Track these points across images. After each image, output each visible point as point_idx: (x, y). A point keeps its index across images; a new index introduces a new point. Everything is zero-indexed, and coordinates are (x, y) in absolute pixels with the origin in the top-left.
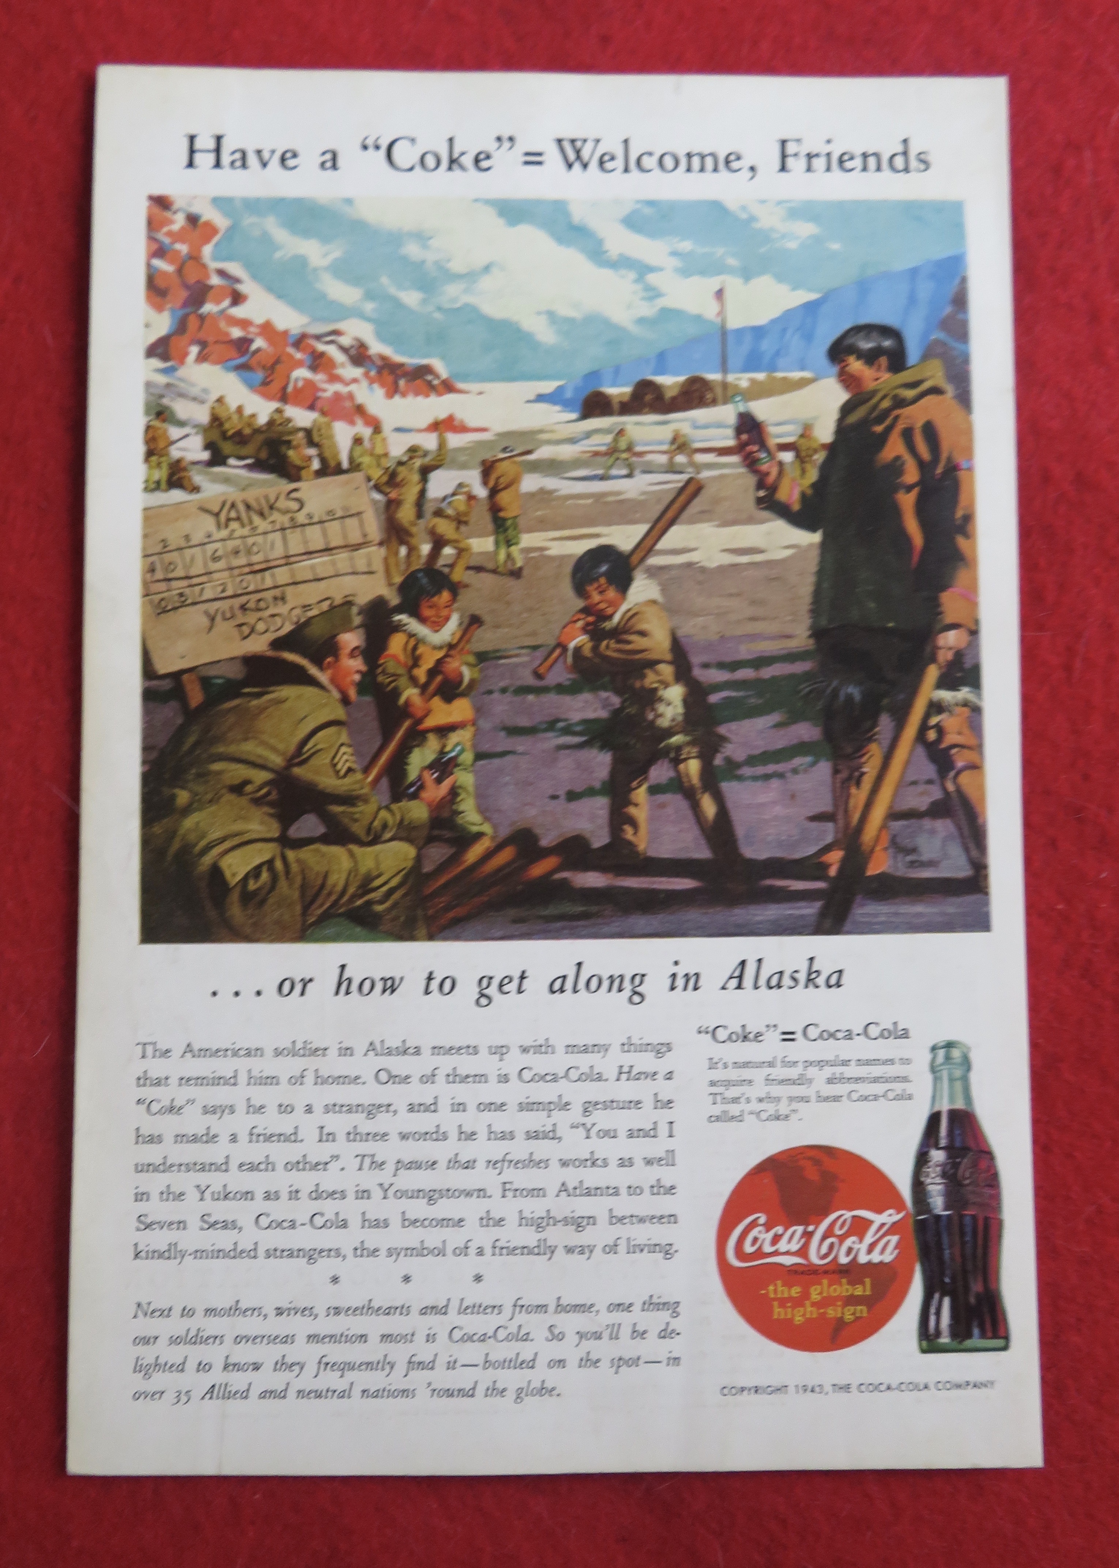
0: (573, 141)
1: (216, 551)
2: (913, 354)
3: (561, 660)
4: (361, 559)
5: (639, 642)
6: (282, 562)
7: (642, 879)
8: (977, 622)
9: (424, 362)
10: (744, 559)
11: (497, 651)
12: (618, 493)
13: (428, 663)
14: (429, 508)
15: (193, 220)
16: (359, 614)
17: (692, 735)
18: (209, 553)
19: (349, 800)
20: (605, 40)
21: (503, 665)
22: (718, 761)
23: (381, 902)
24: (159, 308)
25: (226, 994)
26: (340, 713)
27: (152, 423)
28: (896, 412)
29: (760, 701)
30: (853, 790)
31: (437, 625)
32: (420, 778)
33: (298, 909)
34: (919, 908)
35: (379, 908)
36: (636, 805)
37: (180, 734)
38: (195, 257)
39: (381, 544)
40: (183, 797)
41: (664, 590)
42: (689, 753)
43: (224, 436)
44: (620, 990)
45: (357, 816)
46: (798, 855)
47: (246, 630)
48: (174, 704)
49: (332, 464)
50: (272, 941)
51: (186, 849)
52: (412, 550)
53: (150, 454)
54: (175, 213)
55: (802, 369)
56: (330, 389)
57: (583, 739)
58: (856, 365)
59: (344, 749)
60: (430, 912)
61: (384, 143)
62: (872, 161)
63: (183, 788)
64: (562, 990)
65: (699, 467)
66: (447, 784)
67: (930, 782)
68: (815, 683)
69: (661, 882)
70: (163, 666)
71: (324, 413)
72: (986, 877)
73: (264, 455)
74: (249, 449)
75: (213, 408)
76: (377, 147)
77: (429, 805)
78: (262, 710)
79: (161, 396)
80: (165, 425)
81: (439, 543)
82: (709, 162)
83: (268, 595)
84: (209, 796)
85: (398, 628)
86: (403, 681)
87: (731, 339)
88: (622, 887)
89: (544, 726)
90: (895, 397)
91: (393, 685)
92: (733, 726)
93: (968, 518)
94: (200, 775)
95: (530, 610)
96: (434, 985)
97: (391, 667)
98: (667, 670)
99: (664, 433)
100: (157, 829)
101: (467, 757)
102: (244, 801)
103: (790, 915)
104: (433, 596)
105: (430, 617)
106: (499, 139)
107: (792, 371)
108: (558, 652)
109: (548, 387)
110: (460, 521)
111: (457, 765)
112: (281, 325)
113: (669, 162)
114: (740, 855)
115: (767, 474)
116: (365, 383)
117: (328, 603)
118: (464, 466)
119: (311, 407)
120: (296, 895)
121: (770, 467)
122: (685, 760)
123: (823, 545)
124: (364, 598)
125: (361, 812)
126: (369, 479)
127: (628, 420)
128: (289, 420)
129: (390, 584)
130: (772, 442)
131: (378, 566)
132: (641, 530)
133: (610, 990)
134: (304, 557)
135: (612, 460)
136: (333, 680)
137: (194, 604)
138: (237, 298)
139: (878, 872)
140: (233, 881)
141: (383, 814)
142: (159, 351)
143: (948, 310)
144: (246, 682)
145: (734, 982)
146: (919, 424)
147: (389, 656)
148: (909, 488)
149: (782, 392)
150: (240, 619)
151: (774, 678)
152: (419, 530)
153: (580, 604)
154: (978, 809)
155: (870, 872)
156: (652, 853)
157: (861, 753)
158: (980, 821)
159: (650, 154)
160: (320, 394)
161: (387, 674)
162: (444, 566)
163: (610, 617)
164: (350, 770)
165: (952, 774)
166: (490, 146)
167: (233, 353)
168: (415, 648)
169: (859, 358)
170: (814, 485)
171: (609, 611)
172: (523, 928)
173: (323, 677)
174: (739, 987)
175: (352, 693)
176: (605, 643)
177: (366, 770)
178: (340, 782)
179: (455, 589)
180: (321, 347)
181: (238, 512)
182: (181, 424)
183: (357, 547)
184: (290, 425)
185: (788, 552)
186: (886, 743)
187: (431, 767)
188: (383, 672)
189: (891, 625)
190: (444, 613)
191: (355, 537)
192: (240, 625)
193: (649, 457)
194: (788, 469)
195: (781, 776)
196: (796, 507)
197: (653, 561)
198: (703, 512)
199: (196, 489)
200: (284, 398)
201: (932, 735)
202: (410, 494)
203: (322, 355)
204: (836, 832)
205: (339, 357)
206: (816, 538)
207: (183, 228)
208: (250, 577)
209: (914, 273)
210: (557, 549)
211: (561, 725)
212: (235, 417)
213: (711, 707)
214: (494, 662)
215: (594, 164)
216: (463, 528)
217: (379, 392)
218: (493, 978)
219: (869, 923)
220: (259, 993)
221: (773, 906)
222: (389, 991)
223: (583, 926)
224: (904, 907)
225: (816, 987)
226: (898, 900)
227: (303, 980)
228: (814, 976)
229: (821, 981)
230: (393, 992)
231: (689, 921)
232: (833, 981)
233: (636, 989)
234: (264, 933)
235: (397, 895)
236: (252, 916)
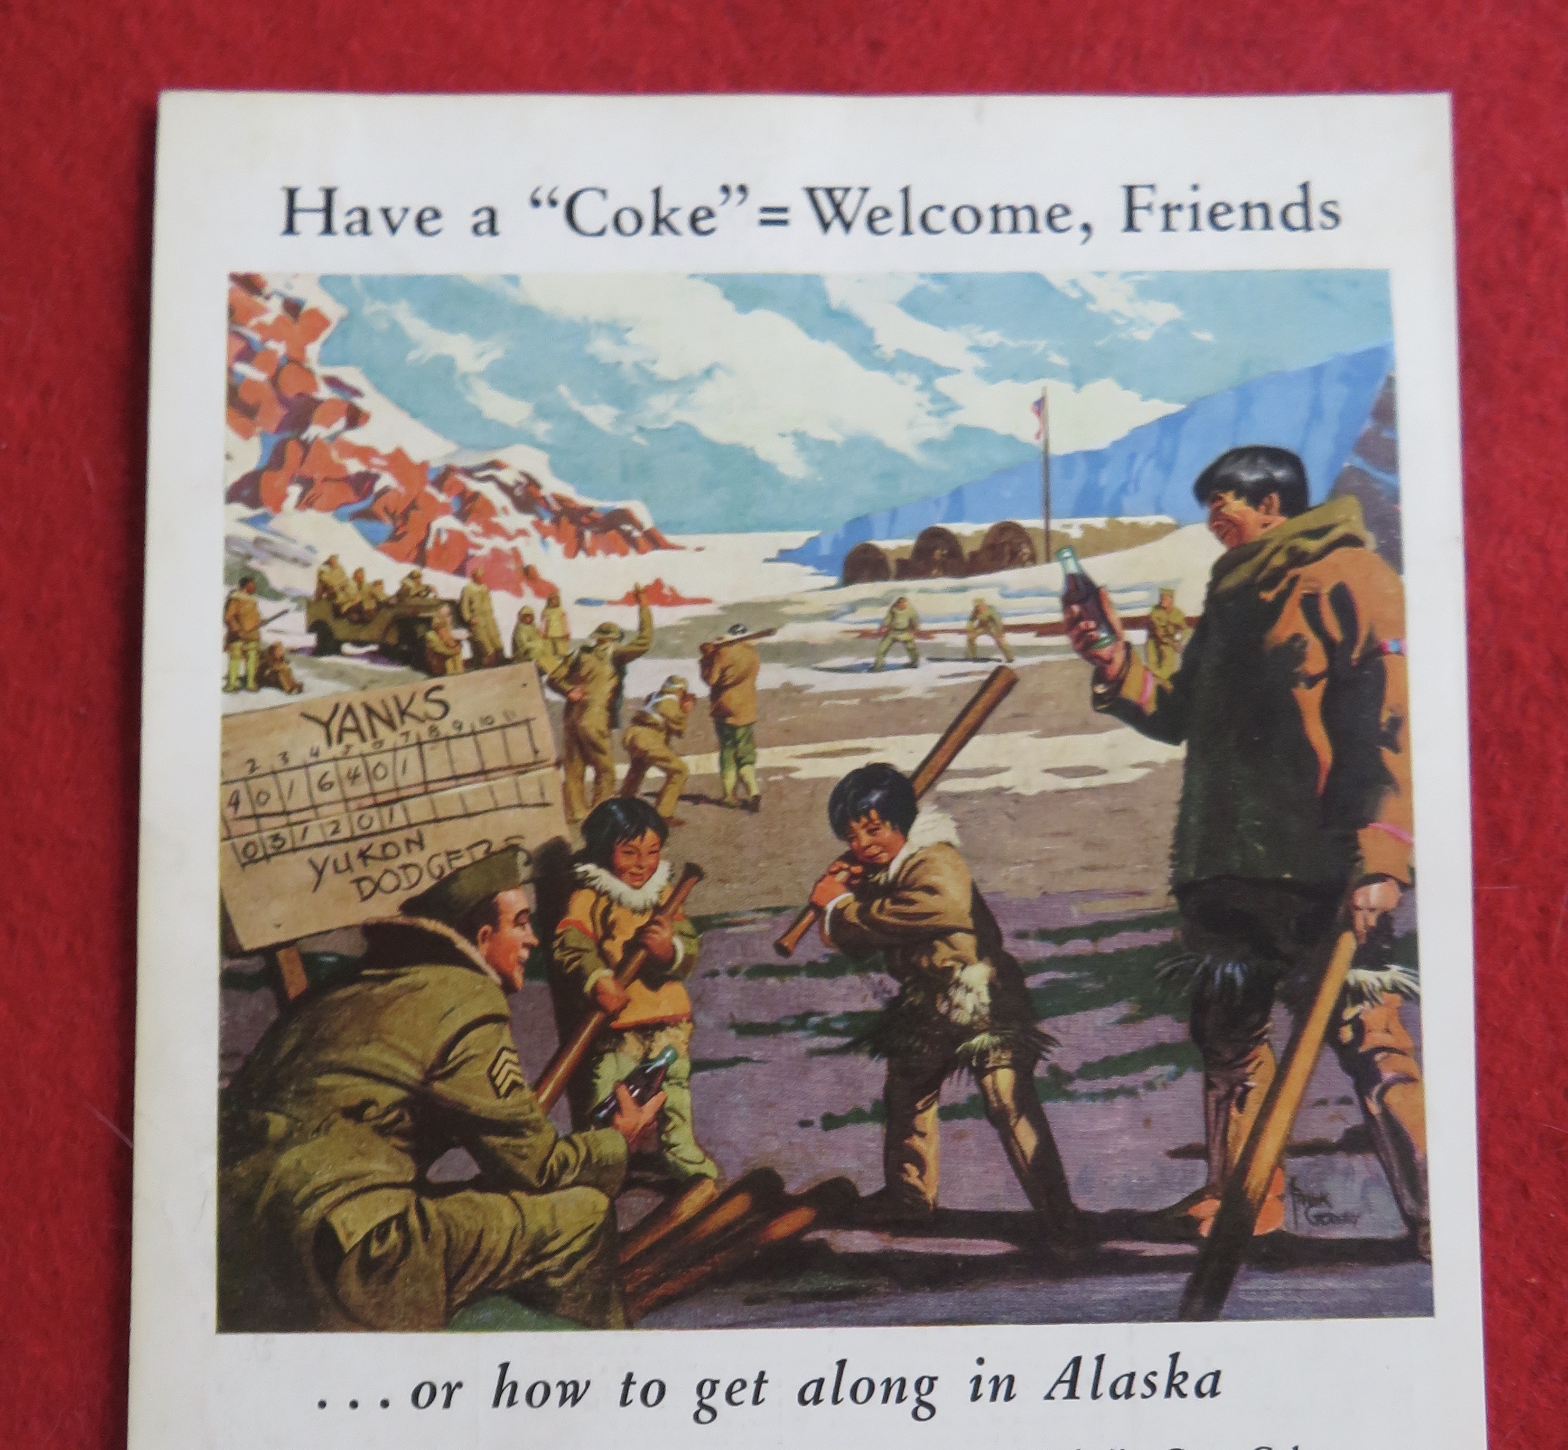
0: (830, 192)
1: (325, 775)
2: (1317, 491)
3: (815, 927)
4: (529, 785)
5: (926, 902)
6: (420, 789)
7: (929, 1241)
8: (1412, 871)
9: (620, 505)
10: (1076, 783)
11: (727, 915)
12: (896, 690)
13: (626, 931)
14: (626, 713)
15: (293, 307)
16: (527, 864)
17: (1000, 1035)
18: (315, 780)
19: (513, 1128)
20: (876, 47)
21: (731, 935)
22: (1040, 1071)
23: (558, 1274)
24: (246, 434)
25: (338, 1404)
26: (501, 1005)
27: (235, 595)
28: (1292, 573)
29: (1101, 986)
30: (1234, 1112)
31: (638, 880)
32: (614, 1095)
33: (441, 1284)
34: (1330, 1283)
35: (555, 1282)
36: (922, 1135)
37: (276, 1032)
38: (296, 361)
39: (558, 764)
40: (278, 1124)
41: (960, 829)
42: (999, 1058)
43: (337, 612)
44: (900, 1399)
45: (525, 1150)
46: (1154, 1207)
47: (367, 887)
48: (266, 993)
49: (490, 650)
50: (404, 1329)
51: (283, 1197)
52: (601, 772)
53: (231, 638)
54: (268, 298)
55: (1159, 511)
56: (487, 545)
57: (847, 1040)
58: (1235, 506)
59: (505, 1055)
60: (629, 1288)
61: (562, 198)
62: (1257, 216)
63: (276, 1111)
64: (817, 1400)
65: (1009, 654)
66: (652, 1105)
67: (1345, 1101)
68: (1179, 960)
69: (959, 1245)
70: (249, 940)
71: (476, 579)
72: (1427, 1237)
73: (392, 639)
74: (373, 630)
75: (321, 573)
76: (553, 203)
77: (627, 1136)
78: (390, 1000)
79: (249, 557)
80: (254, 598)
81: (640, 762)
82: (1025, 218)
83: (399, 838)
84: (315, 1123)
85: (582, 883)
86: (590, 959)
87: (1055, 470)
88: (901, 1252)
89: (790, 1022)
90: (1292, 551)
91: (576, 963)
92: (1061, 1021)
93: (1399, 723)
94: (300, 1094)
95: (771, 857)
96: (635, 1393)
97: (573, 938)
98: (966, 942)
99: (963, 604)
100: (241, 1170)
101: (682, 1067)
102: (364, 1129)
103: (1146, 1291)
104: (633, 837)
105: (629, 867)
106: (726, 189)
107: (1143, 515)
108: (811, 914)
109: (796, 539)
110: (670, 731)
111: (666, 1078)
112: (416, 455)
113: (967, 219)
114: (1073, 1206)
115: (1110, 661)
116: (535, 535)
117: (484, 847)
118: (676, 653)
119: (460, 571)
120: (438, 1264)
121: (1113, 652)
122: (994, 1069)
123: (1189, 763)
124: (533, 843)
125: (530, 1146)
126: (541, 672)
127: (911, 586)
128: (428, 589)
129: (571, 821)
130: (1116, 616)
131: (555, 795)
132: (931, 740)
133: (885, 1399)
134: (453, 783)
135: (888, 641)
136: (489, 959)
137: (294, 850)
138: (355, 418)
139: (1271, 1230)
140: (348, 1245)
141: (563, 1148)
142: (246, 492)
143: (1368, 425)
144: (370, 960)
145: (1064, 1389)
146: (1326, 590)
147: (569, 923)
148: (1312, 681)
149: (1129, 545)
150: (359, 870)
151: (1120, 952)
152: (612, 744)
153: (843, 847)
154: (1415, 1140)
155: (1257, 1232)
156: (943, 1204)
157: (1241, 1062)
158: (1418, 1156)
159: (941, 208)
160: (471, 552)
161: (568, 948)
162: (646, 794)
163: (886, 866)
164: (514, 1085)
165: (1377, 1089)
166: (714, 199)
167: (351, 495)
168: (607, 911)
169: (1238, 496)
170: (1174, 678)
171: (884, 857)
172: (762, 1311)
173: (477, 955)
174: (1072, 1395)
175: (518, 976)
176: (877, 903)
177: (537, 1086)
178: (500, 1102)
179: (663, 827)
180: (473, 486)
181: (356, 719)
182: (276, 596)
183: (522, 769)
184: (431, 595)
185: (1141, 772)
186: (1281, 1046)
187: (629, 1081)
188: (562, 946)
189: (1287, 876)
190: (650, 860)
191: (522, 754)
192: (358, 881)
193: (940, 638)
194: (1139, 655)
195: (1130, 1092)
196: (1151, 708)
197: (946, 786)
198: (1016, 716)
199: (298, 688)
200: (421, 558)
201: (1347, 1034)
202: (600, 693)
203: (476, 495)
204: (1210, 1174)
205: (499, 499)
206: (1179, 752)
207: (279, 320)
208: (373, 812)
209: (1317, 373)
210: (808, 770)
211: (815, 1020)
212: (353, 585)
213: (1028, 995)
214: (717, 931)
215: (860, 224)
216: (674, 740)
217: (556, 548)
218: (718, 1382)
219: (1258, 1303)
220: (385, 1404)
221: (1120, 1279)
222: (570, 1401)
223: (849, 1308)
224: (1308, 1280)
225: (1182, 1395)
226: (1298, 1271)
227: (448, 1385)
228: (1178, 1379)
229: (1188, 1387)
230: (575, 1401)
231: (998, 1300)
232: (1206, 1387)
233: (923, 1398)
234: (393, 1318)
235: (581, 1264)
236: (375, 1294)
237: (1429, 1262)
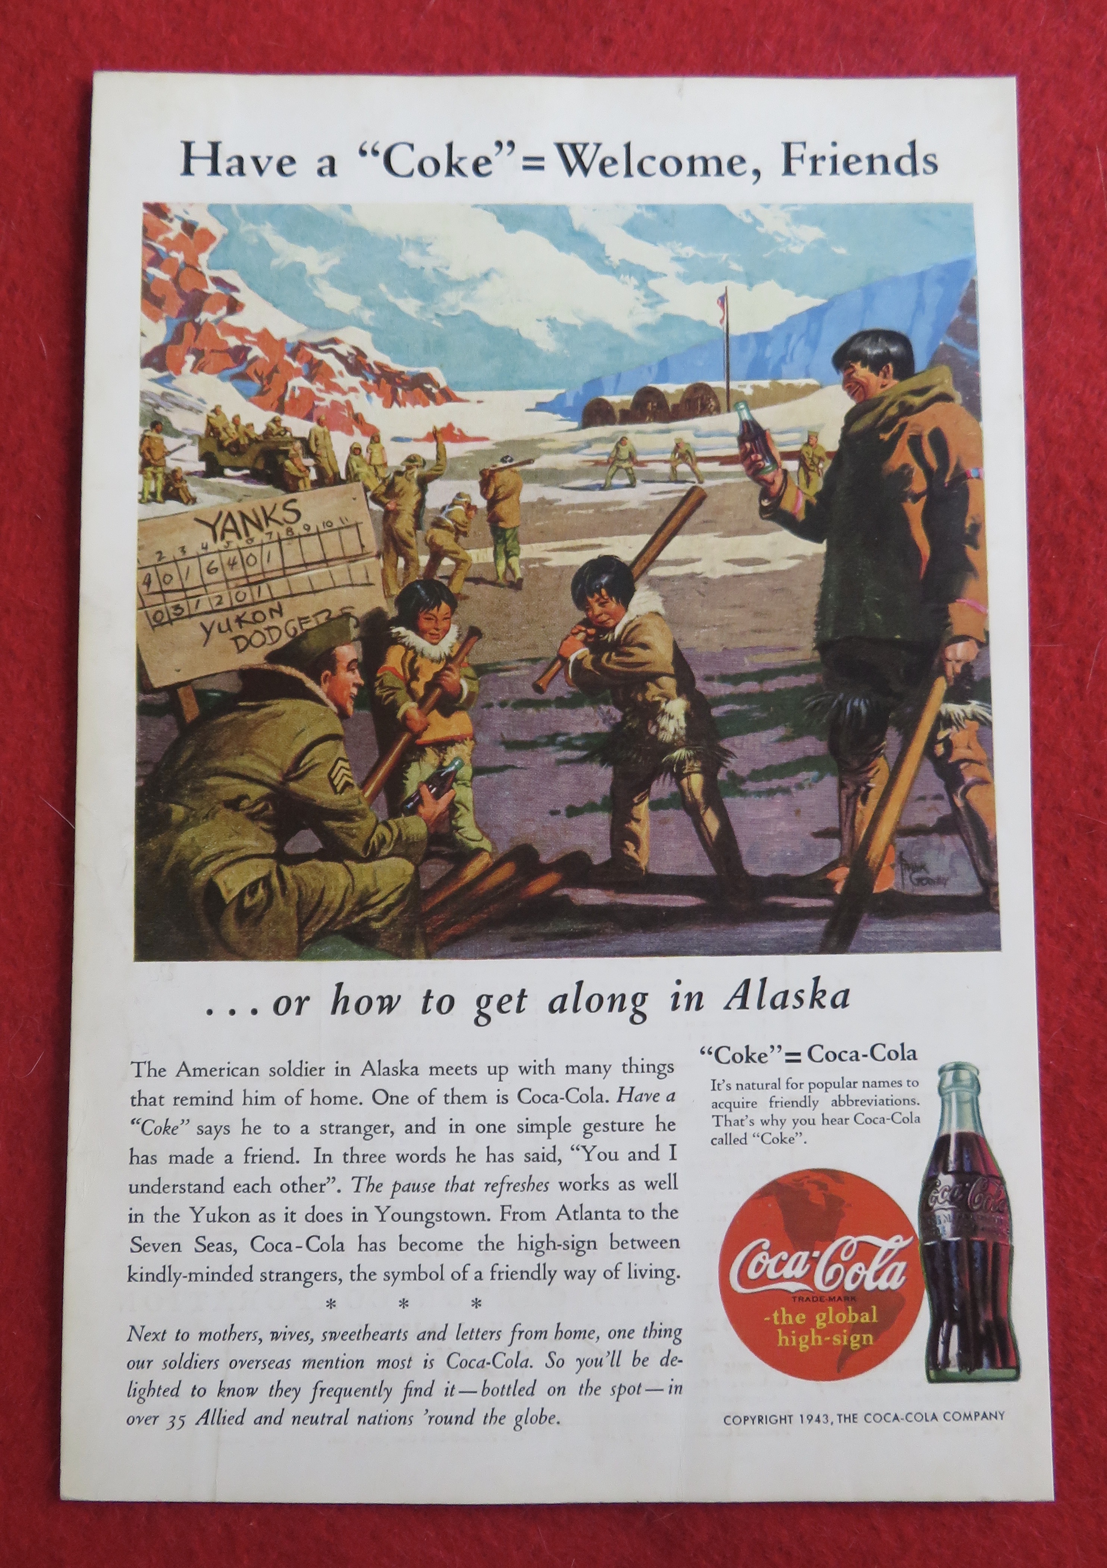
0: (573, 146)
1: (212, 562)
4: (358, 570)
5: (641, 655)
6: (279, 573)
7: (642, 896)
8: (986, 634)
9: (423, 370)
10: (747, 570)
11: (495, 664)
12: (620, 503)
13: (426, 676)
15: (189, 227)
16: (356, 626)
17: (694, 750)
18: (205, 565)
19: (346, 815)
21: (502, 678)
23: (378, 919)
24: (155, 318)
25: (221, 1012)
26: (337, 727)
27: (147, 434)
28: (903, 420)
29: (764, 715)
30: (859, 806)
31: (435, 638)
32: (418, 793)
33: (295, 925)
34: (927, 927)
35: (376, 925)
36: (637, 821)
37: (177, 746)
38: (191, 266)
40: (178, 812)
42: (691, 767)
43: (220, 446)
44: (621, 1009)
45: (354, 832)
46: (802, 872)
47: (242, 643)
48: (169, 718)
49: (330, 474)
50: (268, 959)
51: (182, 864)
52: (409, 561)
53: (145, 465)
54: (171, 220)
55: (807, 376)
56: (328, 398)
57: (584, 753)
58: (862, 372)
59: (340, 764)
61: (382, 150)
62: (878, 164)
63: (177, 803)
64: (562, 1009)
65: (701, 477)
66: (445, 799)
67: (938, 797)
68: (820, 696)
69: (663, 900)
70: (159, 680)
71: (320, 423)
72: (996, 894)
73: (260, 466)
74: (245, 460)
75: (209, 418)
76: (375, 153)
77: (427, 821)
78: (259, 724)
79: (158, 406)
80: (161, 435)
81: (437, 554)
82: (712, 165)
83: (265, 607)
84: (205, 812)
85: (395, 641)
86: (401, 695)
87: (734, 346)
88: (622, 904)
89: (544, 740)
90: (902, 404)
91: (391, 698)
92: (737, 740)
93: (977, 527)
94: (194, 790)
95: (530, 622)
96: (432, 1004)
97: (389, 680)
98: (669, 684)
100: (152, 845)
101: (466, 772)
102: (240, 816)
103: (796, 933)
104: (432, 608)
105: (428, 630)
106: (498, 144)
107: (796, 378)
109: (548, 395)
110: (458, 531)
111: (455, 780)
112: (277, 334)
113: (671, 166)
114: (744, 872)
115: (771, 483)
116: (362, 392)
118: (462, 476)
120: (292, 912)
121: (774, 476)
122: (689, 774)
123: (828, 556)
124: (361, 611)
125: (358, 828)
126: (366, 490)
128: (286, 430)
129: (388, 596)
130: (776, 451)
132: (645, 538)
134: (302, 569)
135: (614, 468)
136: (329, 694)
137: (190, 616)
138: (234, 307)
139: (884, 889)
140: (229, 897)
141: (381, 829)
142: (155, 360)
143: (956, 314)
144: (242, 695)
145: (738, 1002)
146: (926, 433)
147: (386, 668)
148: (916, 498)
149: (786, 400)
150: (237, 631)
151: (778, 692)
152: (417, 541)
153: (582, 615)
154: (987, 826)
155: (876, 890)
157: (864, 769)
158: (990, 836)
159: (652, 158)
160: (317, 403)
161: (385, 687)
163: (612, 629)
164: (347, 785)
165: (961, 789)
166: (490, 150)
167: (230, 362)
168: (413, 661)
169: (864, 365)
170: (818, 495)
171: (611, 623)
172: (523, 946)
173: (320, 691)
174: (743, 1006)
175: (349, 706)
176: (605, 656)
178: (337, 797)
179: (453, 601)
180: (318, 356)
181: (234, 523)
182: (177, 434)
183: (353, 559)
184: (288, 435)
185: (792, 563)
187: (429, 782)
188: (381, 685)
189: (898, 637)
190: (444, 625)
191: (353, 548)
192: (236, 639)
193: (651, 466)
194: (793, 479)
195: (785, 791)
196: (801, 516)
197: (655, 572)
198: (705, 522)
199: (192, 500)
201: (940, 750)
202: (409, 504)
203: (319, 363)
204: (842, 849)
205: (337, 365)
207: (179, 236)
208: (246, 589)
209: (921, 277)
210: (557, 560)
211: (561, 739)
212: (232, 426)
213: (713, 721)
214: (492, 675)
215: (595, 169)
216: (462, 538)
217: (377, 401)
218: (492, 996)
219: (876, 941)
220: (254, 1012)
221: (778, 924)
222: (386, 1010)
223: (583, 944)
224: (912, 925)
225: (822, 1006)
226: (906, 918)
227: (300, 998)
228: (819, 995)
229: (826, 1001)
230: (390, 1009)
231: (691, 939)
232: (839, 1001)
233: (638, 1008)
234: (260, 950)
235: (395, 912)
236: (248, 933)
237: (998, 912)
